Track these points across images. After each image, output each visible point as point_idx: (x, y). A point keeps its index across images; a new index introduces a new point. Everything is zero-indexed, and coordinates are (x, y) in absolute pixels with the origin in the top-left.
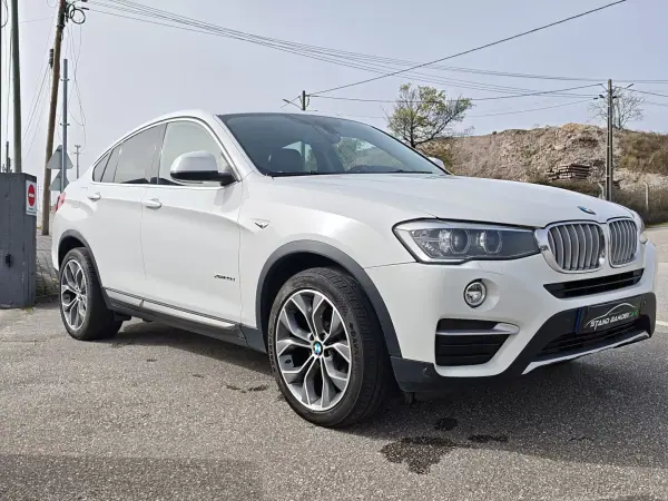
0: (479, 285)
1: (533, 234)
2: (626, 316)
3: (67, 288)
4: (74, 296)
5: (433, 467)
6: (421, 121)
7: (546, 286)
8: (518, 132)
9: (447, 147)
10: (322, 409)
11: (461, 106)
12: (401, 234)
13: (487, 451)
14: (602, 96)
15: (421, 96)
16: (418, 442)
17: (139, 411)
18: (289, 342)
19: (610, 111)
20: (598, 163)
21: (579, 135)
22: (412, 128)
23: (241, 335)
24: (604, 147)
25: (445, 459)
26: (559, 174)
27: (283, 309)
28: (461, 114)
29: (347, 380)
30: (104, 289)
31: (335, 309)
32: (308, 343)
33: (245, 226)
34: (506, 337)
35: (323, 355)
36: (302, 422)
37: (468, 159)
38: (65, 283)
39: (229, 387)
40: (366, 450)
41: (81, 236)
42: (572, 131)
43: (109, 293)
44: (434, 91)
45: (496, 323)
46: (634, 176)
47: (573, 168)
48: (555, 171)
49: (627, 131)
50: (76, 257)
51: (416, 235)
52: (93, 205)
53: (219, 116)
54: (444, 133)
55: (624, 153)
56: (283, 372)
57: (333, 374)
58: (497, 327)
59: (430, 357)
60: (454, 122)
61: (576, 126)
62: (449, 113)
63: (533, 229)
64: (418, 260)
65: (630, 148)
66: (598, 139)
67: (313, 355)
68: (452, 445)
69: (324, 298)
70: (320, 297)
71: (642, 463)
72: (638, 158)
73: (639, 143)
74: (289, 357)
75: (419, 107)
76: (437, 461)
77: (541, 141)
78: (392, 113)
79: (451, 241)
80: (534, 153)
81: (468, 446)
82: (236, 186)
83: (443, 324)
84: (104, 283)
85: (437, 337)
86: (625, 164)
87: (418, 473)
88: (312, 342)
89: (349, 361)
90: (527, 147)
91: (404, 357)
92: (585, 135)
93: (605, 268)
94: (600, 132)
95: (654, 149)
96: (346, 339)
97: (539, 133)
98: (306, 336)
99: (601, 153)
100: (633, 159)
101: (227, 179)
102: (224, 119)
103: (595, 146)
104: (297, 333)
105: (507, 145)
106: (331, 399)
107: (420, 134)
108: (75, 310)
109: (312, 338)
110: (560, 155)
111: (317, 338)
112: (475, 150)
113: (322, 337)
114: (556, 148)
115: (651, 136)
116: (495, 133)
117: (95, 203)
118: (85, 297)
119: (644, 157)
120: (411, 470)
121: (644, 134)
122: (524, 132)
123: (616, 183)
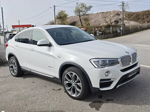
0: (108, 72)
1: (117, 60)
2: (135, 73)
3: (11, 65)
4: (13, 67)
5: (100, 109)
6: (81, 11)
7: (121, 70)
8: (103, 13)
9: (87, 17)
10: (75, 96)
11: (90, 7)
12: (91, 61)
13: (110, 103)
14: (121, 5)
15: (81, 5)
16: (96, 102)
17: (35, 98)
18: (67, 82)
19: (123, 8)
20: (120, 19)
21: (116, 13)
22: (79, 13)
23: (55, 79)
24: (122, 15)
25: (102, 106)
26: (112, 22)
27: (66, 75)
28: (90, 9)
29: (81, 91)
30: (21, 66)
31: (78, 76)
32: (71, 82)
33: (55, 57)
34: (113, 81)
35: (75, 85)
36: (71, 99)
37: (92, 19)
38: (10, 64)
39: (53, 90)
40: (86, 105)
41: (14, 54)
42: (115, 12)
43: (22, 67)
44: (84, 4)
45: (111, 79)
46: (128, 22)
47: (115, 21)
48: (111, 22)
49: (126, 12)
50: (13, 59)
51: (94, 62)
52: (16, 48)
53: (46, 30)
54: (87, 13)
55: (126, 17)
56: (66, 88)
57: (78, 89)
58: (111, 80)
59: (99, 87)
60: (89, 11)
61: (115, 11)
62: (87, 9)
63: (118, 59)
64: (95, 67)
65: (127, 15)
66: (120, 14)
67: (73, 85)
68: (103, 102)
69: (75, 74)
70: (74, 74)
71: (140, 104)
72: (129, 18)
73: (129, 14)
74: (67, 85)
75: (81, 8)
76: (101, 107)
77: (108, 14)
78: (75, 9)
79: (102, 63)
80: (106, 17)
81: (106, 103)
82: (52, 47)
83: (101, 80)
84: (21, 65)
85: (100, 83)
86: (126, 19)
87: (98, 111)
88: (72, 82)
89: (81, 87)
90: (105, 16)
91: (93, 86)
92: (117, 13)
93: (131, 64)
94: (120, 12)
95: (132, 15)
96: (80, 82)
97: (107, 13)
98: (71, 81)
99: (121, 17)
100: (127, 18)
101: (50, 45)
102: (47, 30)
103: (119, 15)
104: (69, 80)
105: (100, 16)
106: (77, 94)
107: (81, 14)
108: (14, 70)
109: (72, 81)
110: (112, 17)
111: (73, 82)
112: (93, 17)
113: (74, 81)
114: (111, 16)
115: (131, 13)
116: (98, 13)
117: (16, 47)
118: (16, 68)
119: (130, 17)
120: (96, 110)
121: (130, 12)
122: (104, 12)
123: (124, 24)
